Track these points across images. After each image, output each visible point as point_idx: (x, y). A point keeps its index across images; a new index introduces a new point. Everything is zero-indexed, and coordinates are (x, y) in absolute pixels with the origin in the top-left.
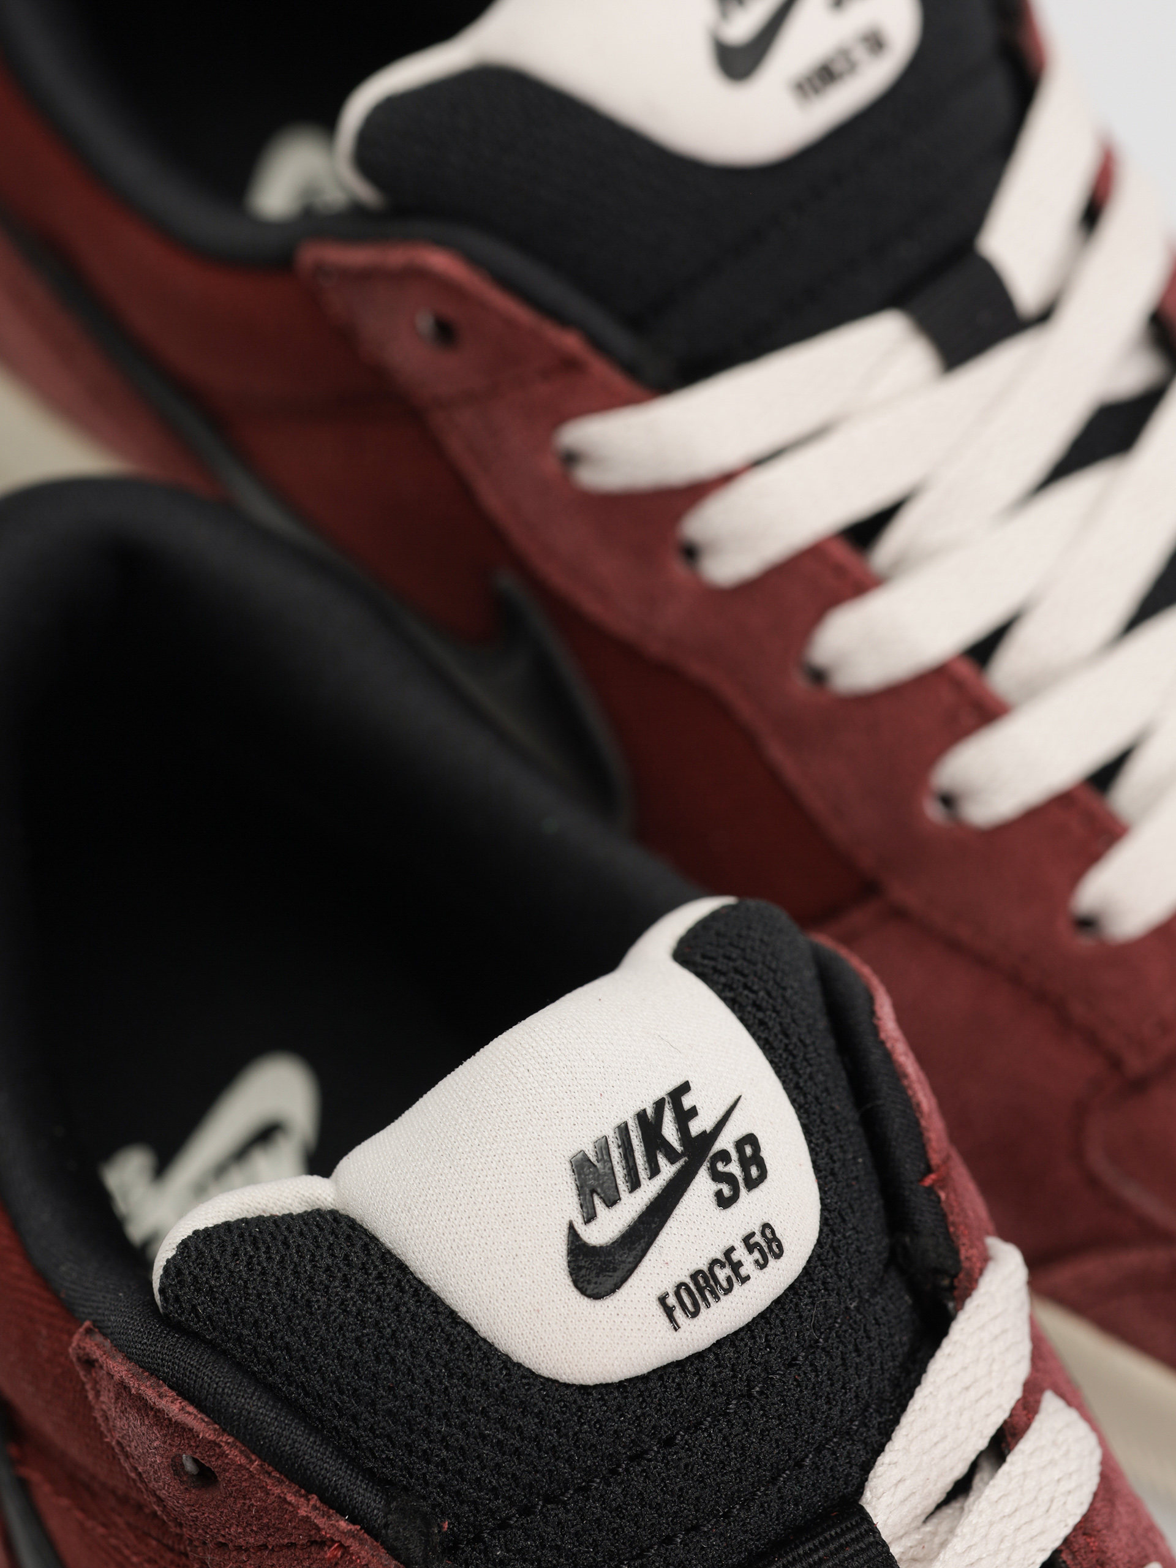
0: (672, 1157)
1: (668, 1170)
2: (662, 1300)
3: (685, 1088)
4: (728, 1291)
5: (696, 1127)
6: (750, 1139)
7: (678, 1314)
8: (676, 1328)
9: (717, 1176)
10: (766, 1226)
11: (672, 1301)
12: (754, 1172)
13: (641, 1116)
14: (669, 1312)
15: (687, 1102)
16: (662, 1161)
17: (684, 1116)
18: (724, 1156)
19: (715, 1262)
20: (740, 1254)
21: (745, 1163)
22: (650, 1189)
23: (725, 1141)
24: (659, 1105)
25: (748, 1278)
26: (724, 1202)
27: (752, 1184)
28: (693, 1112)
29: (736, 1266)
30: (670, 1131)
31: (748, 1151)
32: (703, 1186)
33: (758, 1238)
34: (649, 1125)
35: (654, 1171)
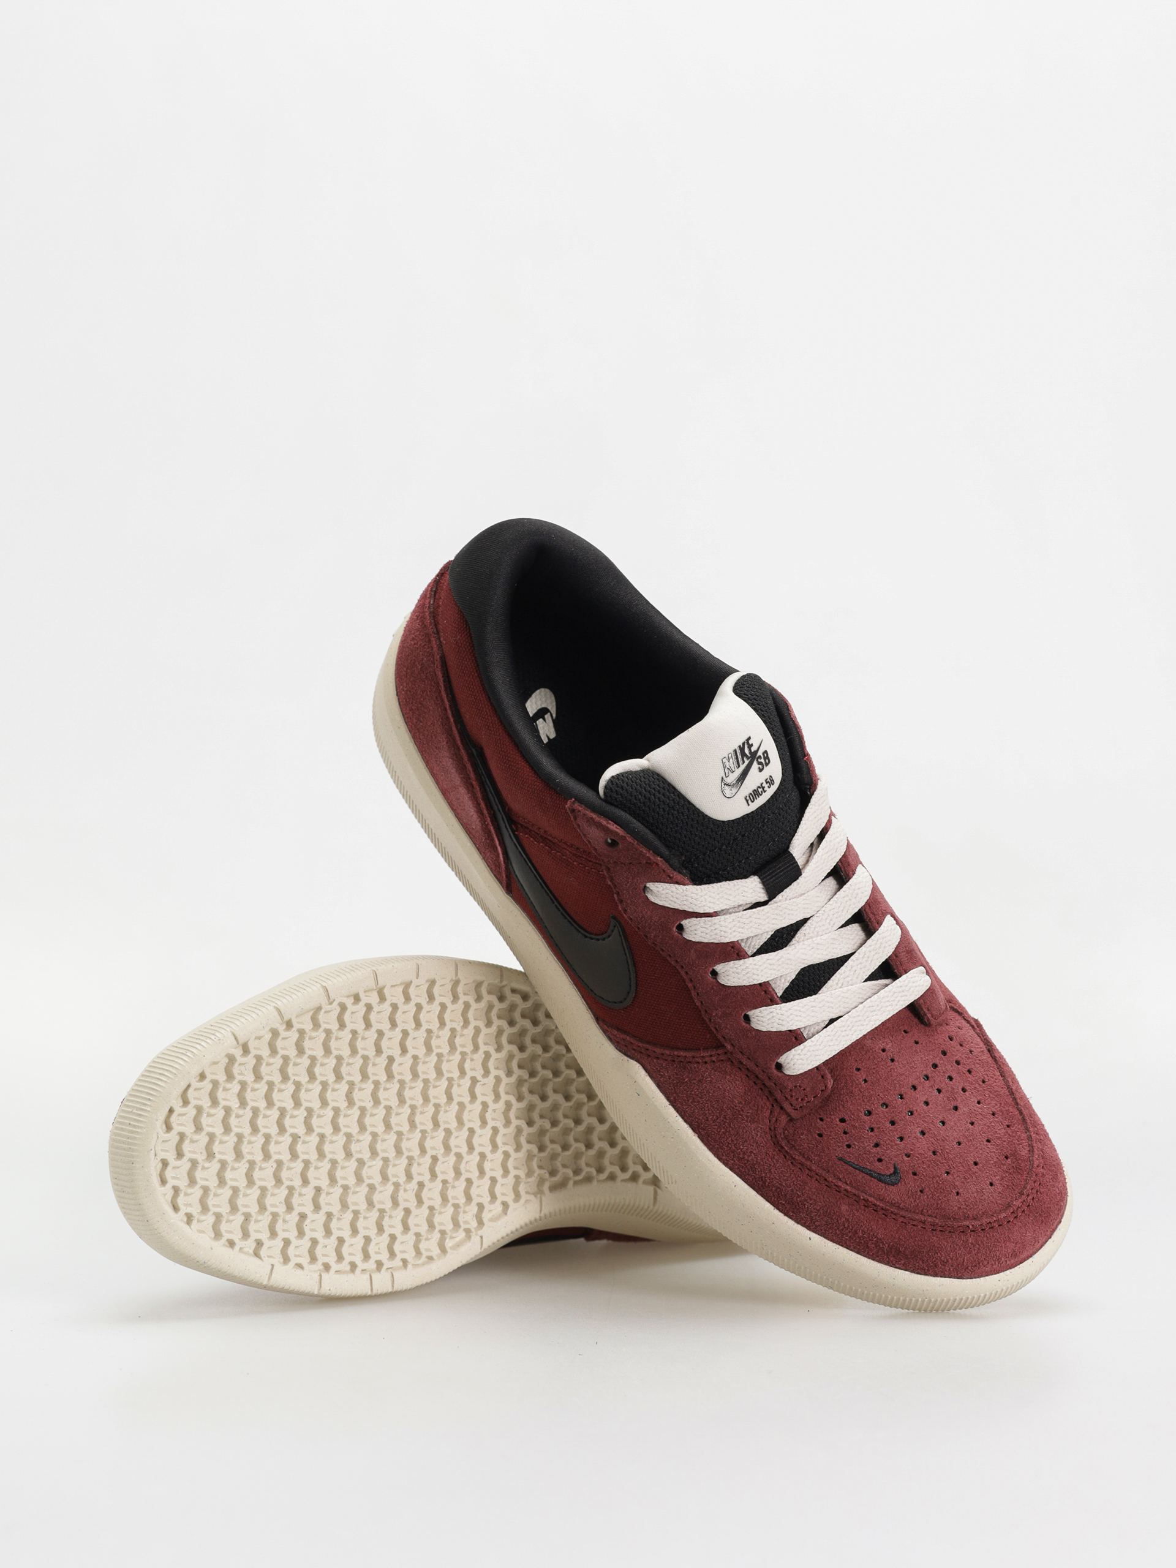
0: (748, 758)
1: (747, 762)
2: (746, 799)
3: (749, 738)
4: (761, 795)
5: (753, 749)
6: (766, 752)
7: (749, 802)
8: (749, 805)
9: (759, 763)
10: (771, 776)
11: (748, 798)
12: (767, 761)
13: (740, 746)
14: (747, 801)
15: (750, 742)
16: (745, 759)
17: (750, 746)
18: (760, 757)
19: (759, 787)
20: (764, 785)
21: (764, 759)
22: (743, 767)
23: (760, 753)
24: (744, 744)
25: (765, 791)
26: (761, 770)
27: (767, 764)
28: (752, 745)
29: (763, 788)
30: (747, 751)
31: (766, 755)
32: (755, 766)
33: (768, 780)
34: (742, 749)
35: (744, 762)
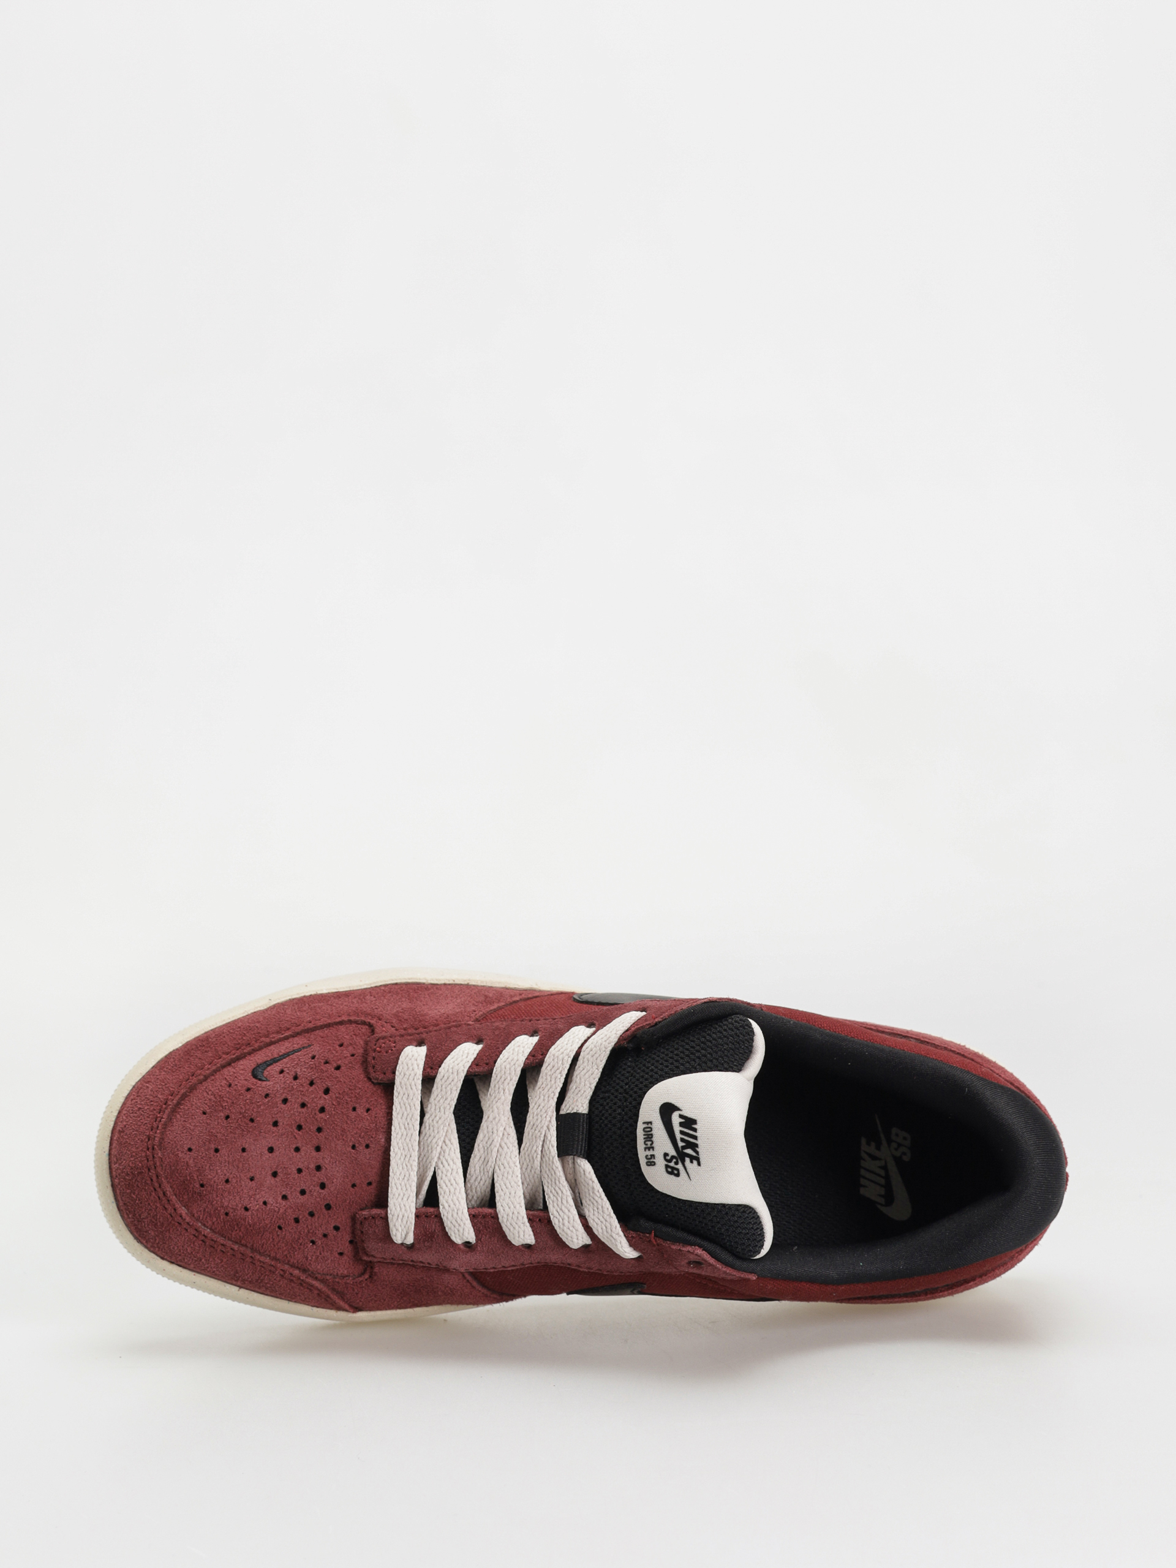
0: (683, 1148)
1: (681, 1144)
2: (651, 1123)
3: (699, 1164)
4: (645, 1142)
5: (687, 1160)
6: (678, 1175)
7: (646, 1126)
8: (644, 1123)
9: (673, 1157)
10: (654, 1166)
11: (650, 1125)
12: (670, 1170)
13: (697, 1145)
14: (648, 1123)
15: (695, 1162)
16: (684, 1144)
17: (692, 1158)
18: (676, 1163)
19: (653, 1143)
20: (651, 1152)
21: (673, 1168)
22: (678, 1136)
23: (680, 1166)
24: (697, 1153)
25: (645, 1151)
26: (666, 1155)
27: (667, 1167)
28: (692, 1162)
29: (649, 1149)
30: (689, 1151)
31: (676, 1172)
32: (672, 1152)
33: (653, 1160)
34: (694, 1146)
35: (682, 1140)
